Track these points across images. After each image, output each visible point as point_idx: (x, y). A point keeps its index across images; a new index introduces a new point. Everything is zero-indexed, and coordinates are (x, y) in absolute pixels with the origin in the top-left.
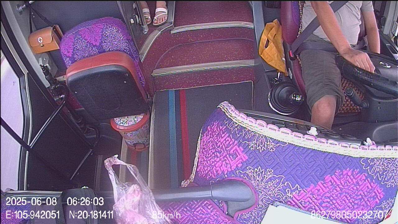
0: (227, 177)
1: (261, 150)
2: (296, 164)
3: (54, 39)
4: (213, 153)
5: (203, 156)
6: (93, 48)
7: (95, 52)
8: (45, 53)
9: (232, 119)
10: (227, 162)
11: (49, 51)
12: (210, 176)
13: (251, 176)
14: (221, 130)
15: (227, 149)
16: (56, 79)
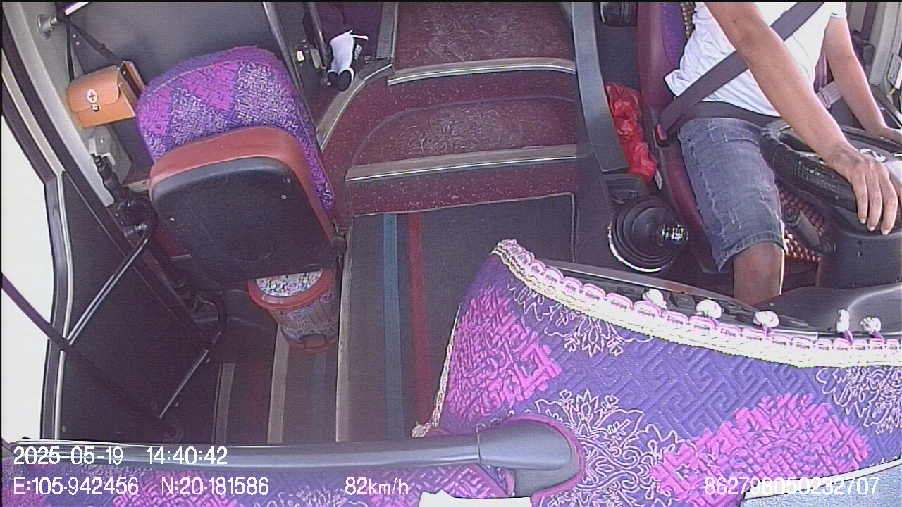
0: (513, 413)
1: (592, 351)
2: (671, 384)
3: (123, 94)
4: (484, 360)
5: (461, 366)
6: (216, 117)
7: (220, 125)
8: (103, 127)
9: (524, 283)
10: (514, 379)
11: (111, 123)
12: (475, 411)
13: (569, 411)
14: (499, 307)
15: (515, 351)
16: (128, 188)
